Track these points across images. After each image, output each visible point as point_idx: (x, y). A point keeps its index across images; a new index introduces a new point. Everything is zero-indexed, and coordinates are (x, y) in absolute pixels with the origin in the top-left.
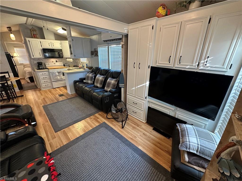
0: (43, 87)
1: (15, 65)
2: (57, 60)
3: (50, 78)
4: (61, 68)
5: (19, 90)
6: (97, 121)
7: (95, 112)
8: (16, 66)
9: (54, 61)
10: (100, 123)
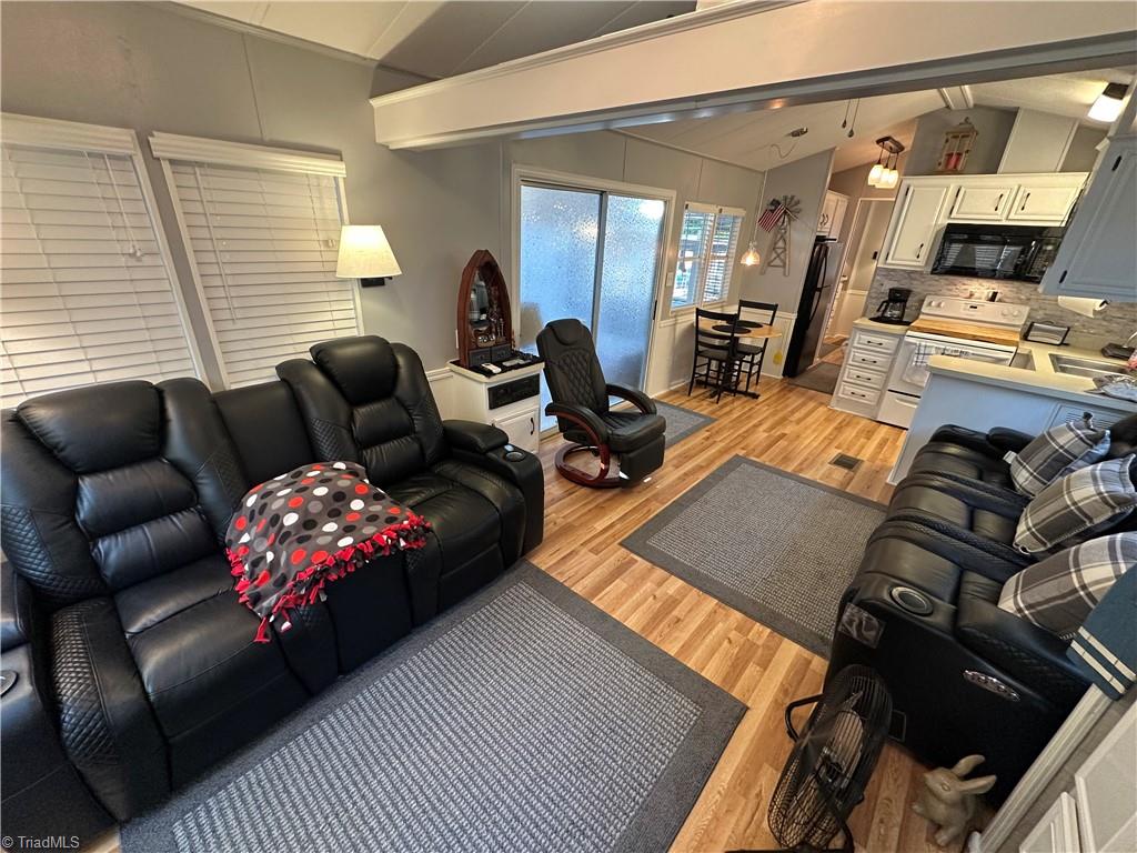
0: (840, 395)
1: (819, 286)
2: (1001, 287)
3: (888, 374)
4: (975, 338)
5: (783, 375)
6: (734, 666)
7: (816, 634)
8: (820, 290)
9: (976, 295)
10: (733, 686)
